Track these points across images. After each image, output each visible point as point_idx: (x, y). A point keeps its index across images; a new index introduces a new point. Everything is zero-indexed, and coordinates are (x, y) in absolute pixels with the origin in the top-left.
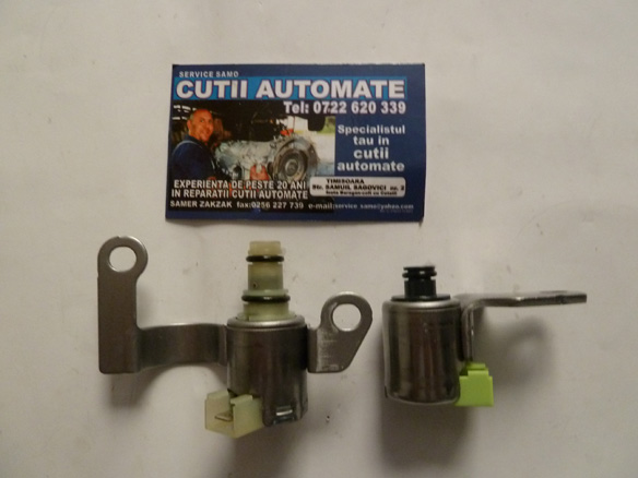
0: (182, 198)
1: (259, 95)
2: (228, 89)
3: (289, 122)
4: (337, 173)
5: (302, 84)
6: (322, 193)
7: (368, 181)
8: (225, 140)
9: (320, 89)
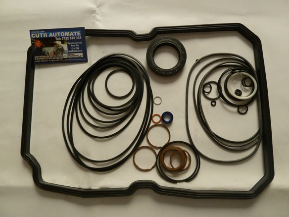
0: (37, 60)
1: (50, 36)
2: (43, 35)
3: (57, 42)
4: (69, 53)
5: (59, 33)
6: (66, 57)
7: (75, 54)
8: (44, 47)
9: (63, 34)
